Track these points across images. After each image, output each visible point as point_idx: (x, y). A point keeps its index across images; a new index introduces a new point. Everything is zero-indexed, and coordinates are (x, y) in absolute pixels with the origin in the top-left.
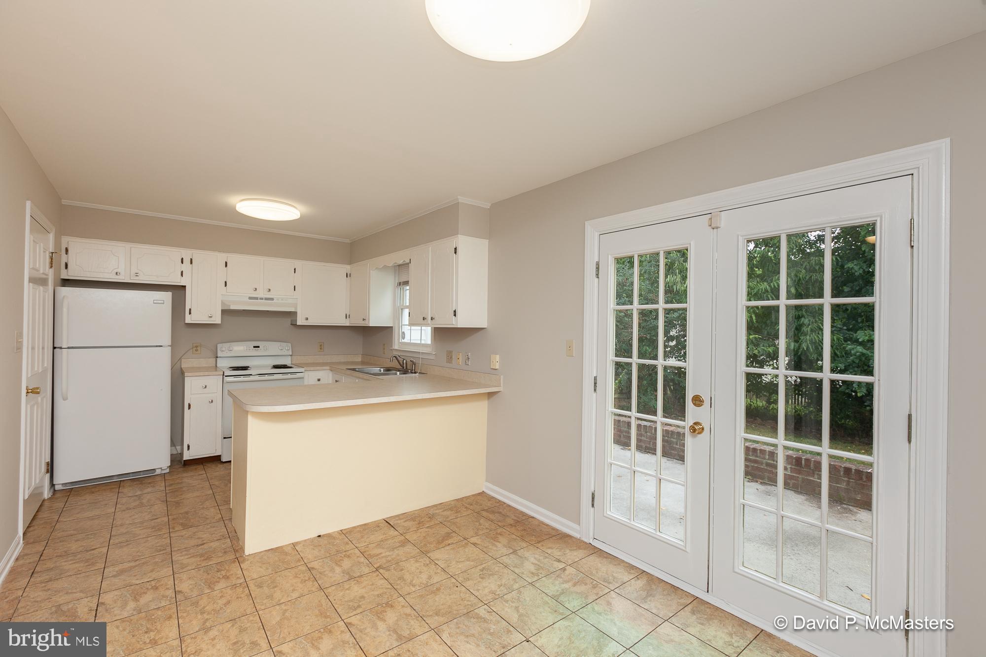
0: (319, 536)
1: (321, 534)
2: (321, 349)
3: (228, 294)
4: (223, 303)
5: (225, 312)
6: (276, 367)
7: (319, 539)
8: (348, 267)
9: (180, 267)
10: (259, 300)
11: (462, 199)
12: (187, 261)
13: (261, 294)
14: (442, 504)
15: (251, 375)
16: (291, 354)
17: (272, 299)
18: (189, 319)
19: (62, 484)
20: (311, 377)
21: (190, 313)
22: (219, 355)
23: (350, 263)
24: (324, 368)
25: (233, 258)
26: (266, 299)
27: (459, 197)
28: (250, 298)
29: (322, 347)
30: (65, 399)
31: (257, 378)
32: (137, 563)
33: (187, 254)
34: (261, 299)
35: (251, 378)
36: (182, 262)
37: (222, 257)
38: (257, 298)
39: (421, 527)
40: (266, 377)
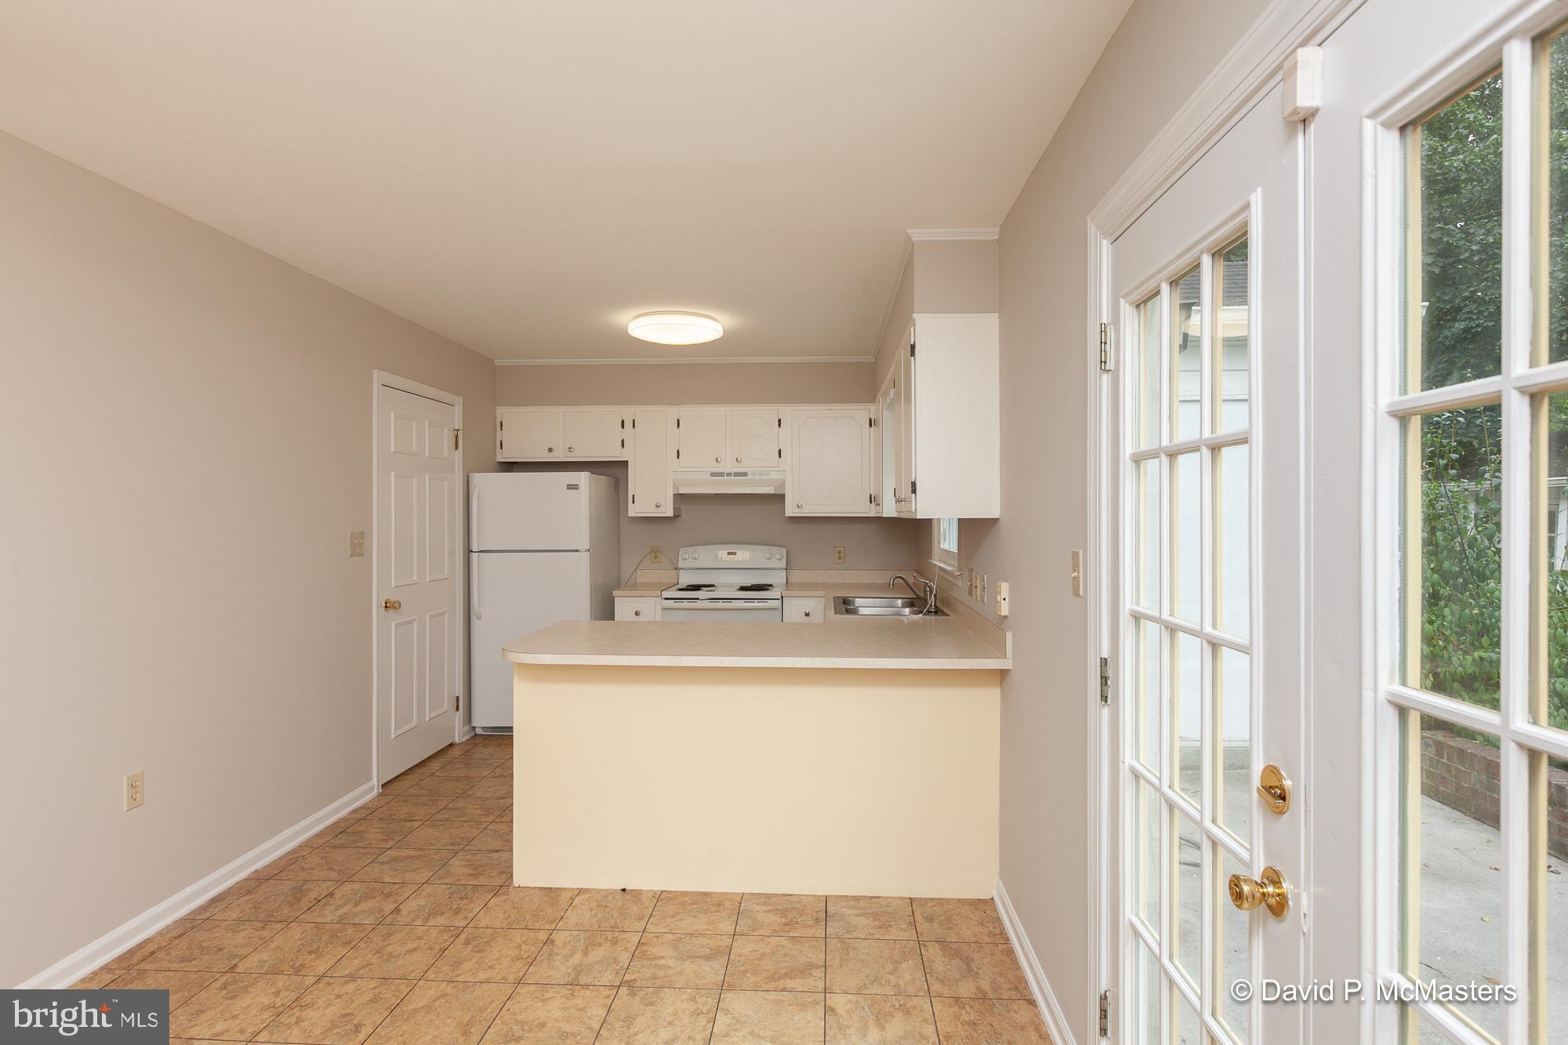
0: (624, 890)
1: (627, 888)
2: (839, 558)
3: (682, 469)
4: (675, 487)
5: (680, 498)
6: (743, 589)
7: (620, 895)
8: (873, 407)
9: (618, 434)
10: (726, 477)
11: (918, 235)
12: (628, 424)
13: (728, 466)
14: (874, 900)
15: (698, 599)
16: (784, 566)
17: (745, 474)
18: (633, 511)
19: (483, 728)
20: (795, 608)
21: (633, 502)
22: (681, 564)
23: (872, 399)
24: (817, 593)
25: (687, 412)
26: (737, 474)
27: (909, 231)
28: (713, 474)
29: (842, 555)
30: (479, 618)
31: (707, 604)
32: (421, 853)
33: (628, 412)
34: (729, 474)
35: (698, 604)
36: (623, 427)
37: (674, 412)
38: (721, 474)
39: (781, 934)
40: (721, 604)
